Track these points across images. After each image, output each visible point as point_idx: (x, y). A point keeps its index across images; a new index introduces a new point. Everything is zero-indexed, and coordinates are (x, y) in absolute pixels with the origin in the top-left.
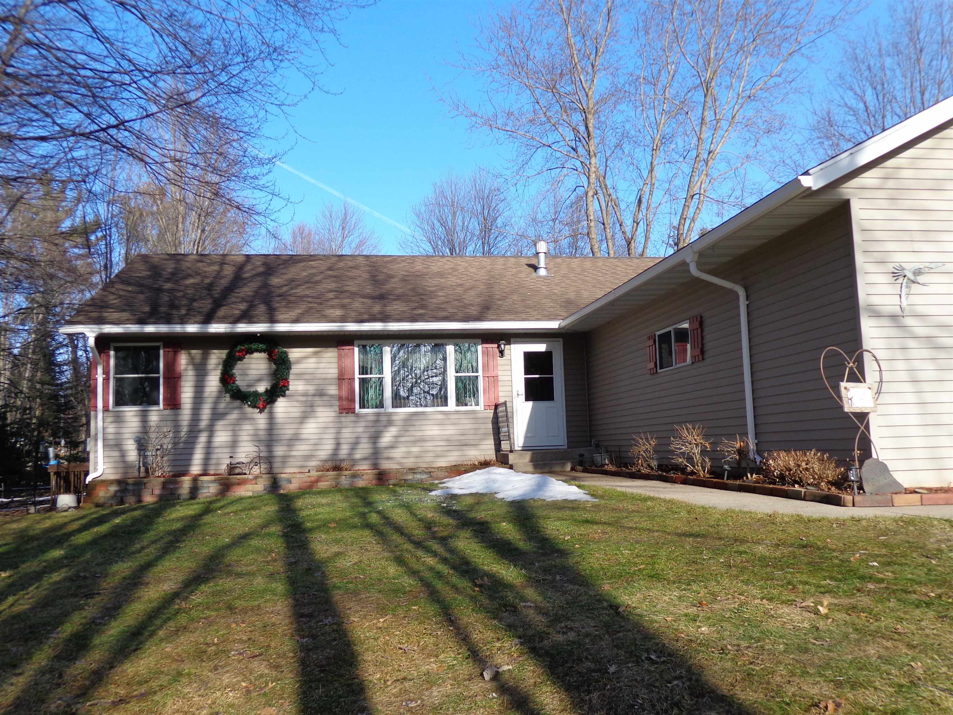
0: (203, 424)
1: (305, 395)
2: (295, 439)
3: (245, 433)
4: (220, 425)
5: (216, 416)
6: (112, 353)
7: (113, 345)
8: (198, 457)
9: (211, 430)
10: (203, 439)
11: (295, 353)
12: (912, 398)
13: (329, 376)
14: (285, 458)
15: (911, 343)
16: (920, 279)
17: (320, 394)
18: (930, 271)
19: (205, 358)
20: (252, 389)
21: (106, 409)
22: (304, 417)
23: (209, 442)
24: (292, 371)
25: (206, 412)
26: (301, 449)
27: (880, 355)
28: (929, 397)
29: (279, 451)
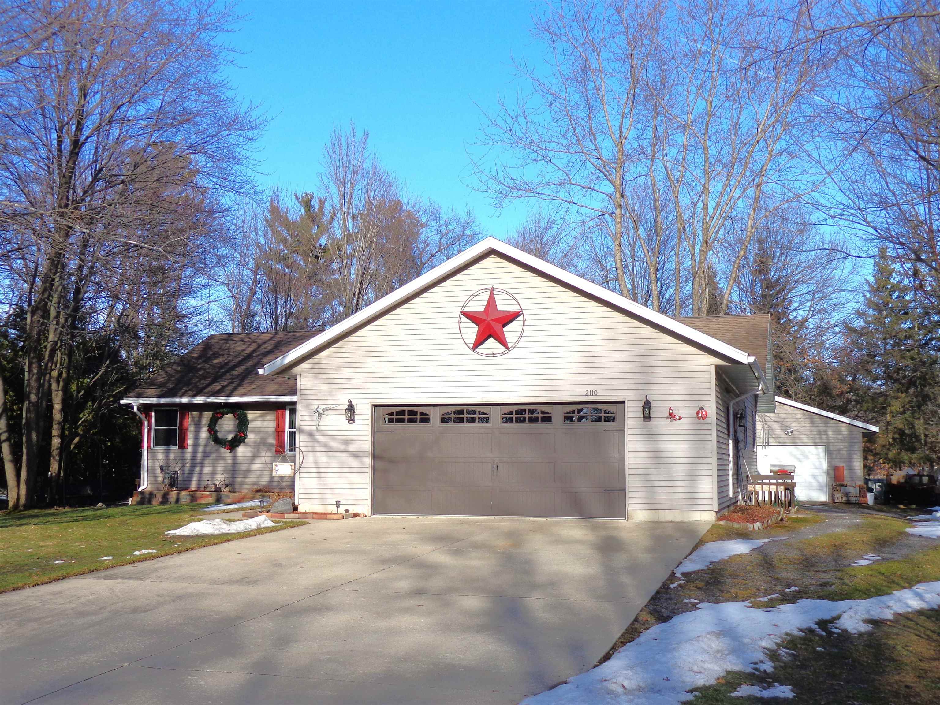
0: (199, 459)
1: (255, 442)
2: (248, 472)
3: (220, 465)
4: (207, 461)
5: (206, 455)
6: (153, 414)
7: (154, 409)
8: (194, 481)
9: (202, 464)
10: (198, 468)
11: (251, 415)
12: (314, 470)
13: (269, 430)
14: (242, 483)
15: (316, 444)
16: (326, 413)
17: (264, 442)
18: (331, 409)
19: (200, 417)
20: (224, 438)
21: (149, 448)
22: (255, 457)
23: (201, 470)
24: (249, 426)
25: (200, 453)
26: (252, 478)
27: (303, 449)
28: (322, 470)
29: (239, 479)
